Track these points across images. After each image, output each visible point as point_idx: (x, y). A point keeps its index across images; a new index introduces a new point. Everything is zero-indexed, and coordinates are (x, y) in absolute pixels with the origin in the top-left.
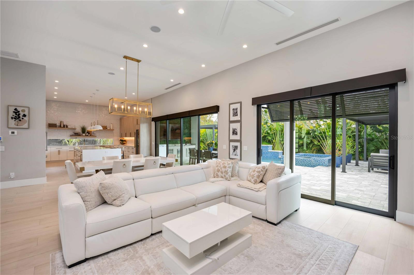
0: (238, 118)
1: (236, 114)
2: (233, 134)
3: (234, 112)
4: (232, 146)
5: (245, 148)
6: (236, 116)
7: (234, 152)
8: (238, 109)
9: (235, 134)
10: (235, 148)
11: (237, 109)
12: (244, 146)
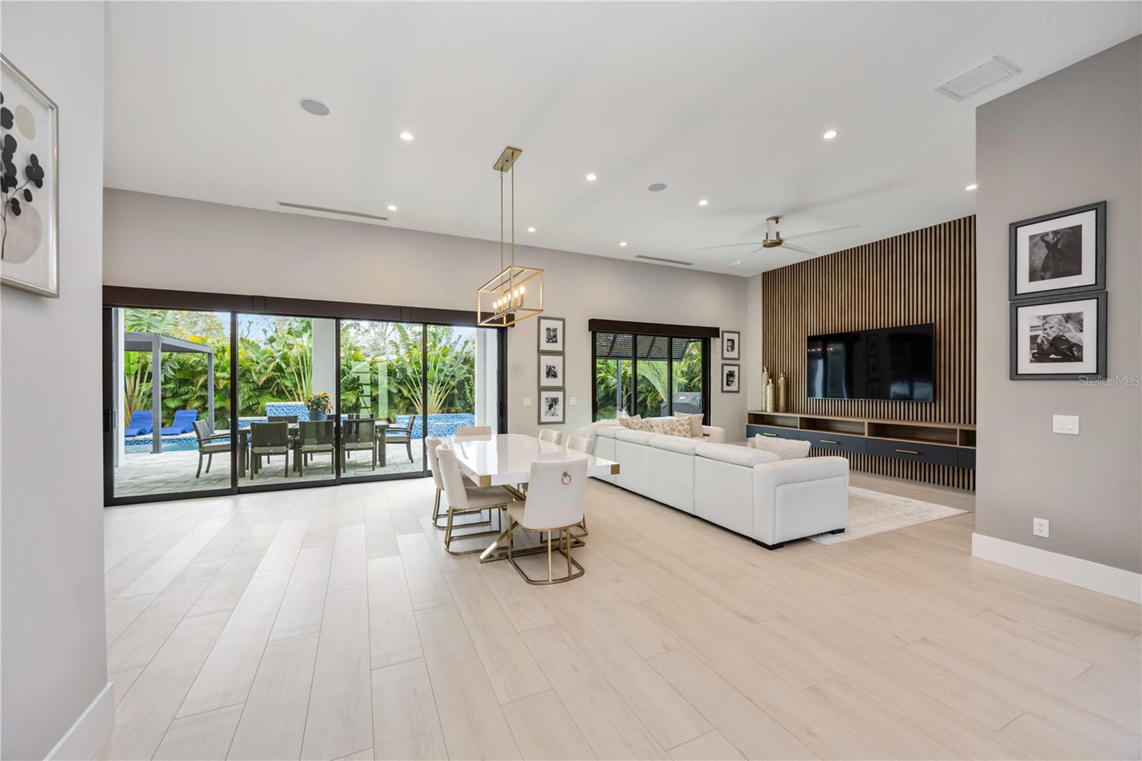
0: (557, 347)
1: (554, 339)
2: (548, 377)
3: (550, 335)
4: (546, 399)
5: (572, 401)
6: (553, 342)
7: (550, 409)
8: (558, 331)
9: (553, 375)
10: (554, 402)
11: (555, 330)
12: (571, 398)
